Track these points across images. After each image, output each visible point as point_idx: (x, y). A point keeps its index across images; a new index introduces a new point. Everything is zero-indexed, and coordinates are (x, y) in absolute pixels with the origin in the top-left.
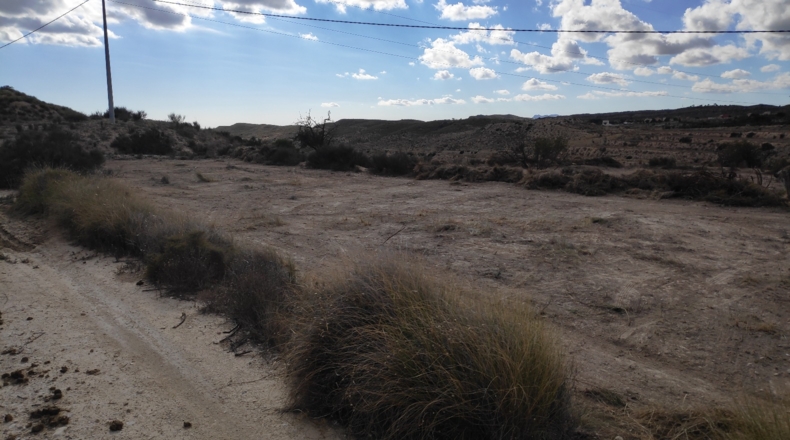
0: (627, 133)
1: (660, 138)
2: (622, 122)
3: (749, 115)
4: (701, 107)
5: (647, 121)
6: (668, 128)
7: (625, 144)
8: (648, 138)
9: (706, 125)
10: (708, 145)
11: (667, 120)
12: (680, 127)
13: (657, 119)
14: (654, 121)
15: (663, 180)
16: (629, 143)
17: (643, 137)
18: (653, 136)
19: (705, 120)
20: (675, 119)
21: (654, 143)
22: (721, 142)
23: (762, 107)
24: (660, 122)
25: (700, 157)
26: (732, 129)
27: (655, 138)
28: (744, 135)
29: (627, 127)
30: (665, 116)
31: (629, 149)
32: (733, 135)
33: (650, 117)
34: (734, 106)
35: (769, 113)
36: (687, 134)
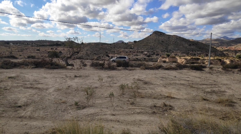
0: (19, 47)
1: (30, 49)
2: (17, 44)
3: (55, 43)
4: (42, 40)
5: (26, 44)
6: (33, 46)
7: (19, 51)
8: (26, 49)
9: (44, 46)
10: (45, 52)
11: (32, 44)
12: (36, 46)
13: (29, 43)
14: (28, 44)
15: (32, 63)
16: (20, 51)
17: (25, 49)
18: (28, 48)
19: (43, 44)
20: (34, 44)
21: (28, 51)
22: (49, 51)
23: (58, 41)
24: (30, 44)
25: (43, 55)
26: (51, 47)
27: (29, 49)
28: (54, 49)
29: (19, 46)
30: (31, 42)
31: (20, 53)
32: (52, 49)
33: (26, 43)
34: (51, 41)
35: (60, 43)
36: (38, 48)
